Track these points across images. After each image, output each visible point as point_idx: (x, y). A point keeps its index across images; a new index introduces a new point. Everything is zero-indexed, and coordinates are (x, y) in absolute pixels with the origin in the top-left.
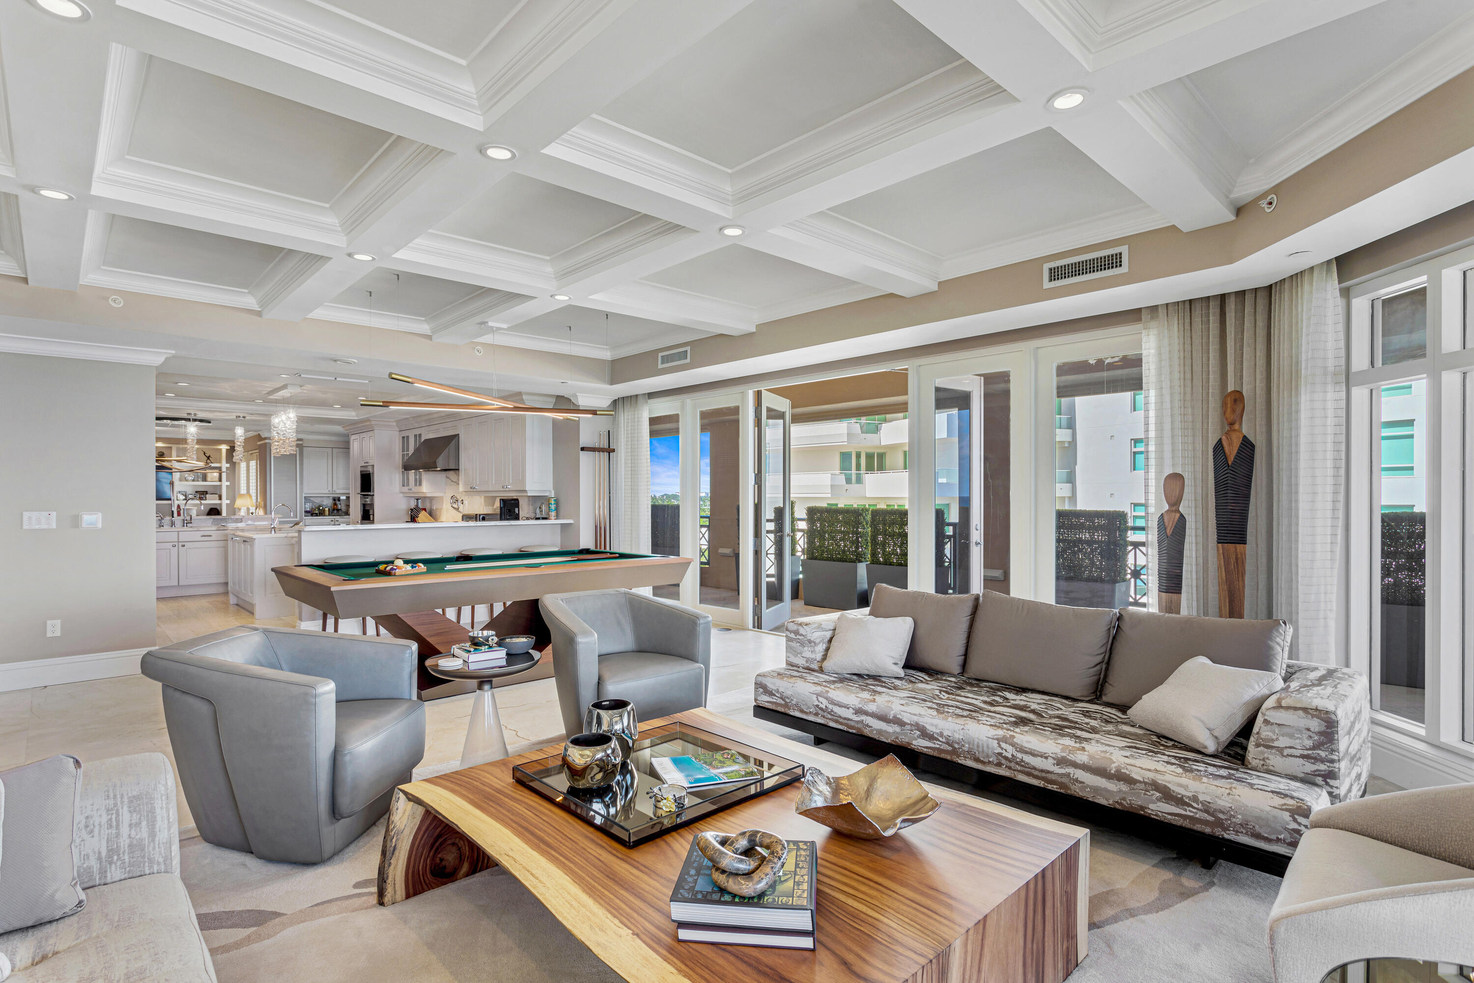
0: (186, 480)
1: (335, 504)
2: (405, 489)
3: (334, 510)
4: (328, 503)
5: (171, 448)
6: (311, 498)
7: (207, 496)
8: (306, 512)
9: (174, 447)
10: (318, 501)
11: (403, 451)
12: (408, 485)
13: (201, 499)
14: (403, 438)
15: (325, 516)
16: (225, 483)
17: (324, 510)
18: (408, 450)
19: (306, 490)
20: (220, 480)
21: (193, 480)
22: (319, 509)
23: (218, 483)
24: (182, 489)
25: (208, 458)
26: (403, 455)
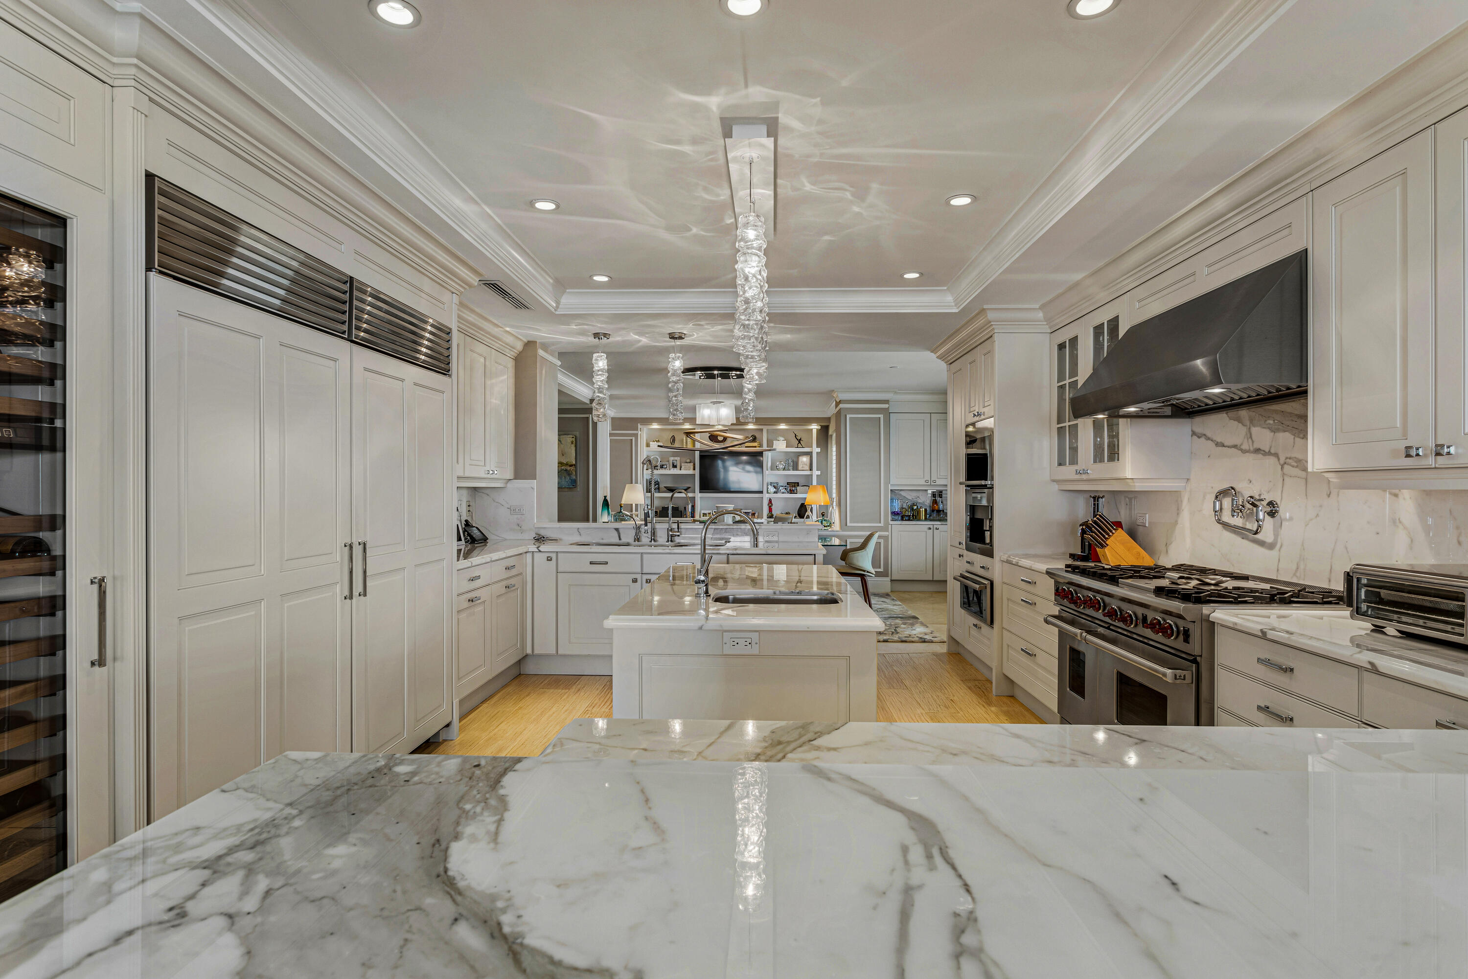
0: (778, 469)
1: (935, 502)
2: (1068, 471)
3: (933, 511)
4: (925, 500)
5: (762, 430)
6: (902, 493)
7: (798, 488)
8: (894, 513)
9: (765, 428)
10: (910, 496)
11: (1061, 377)
12: (1074, 461)
13: (791, 492)
14: (1061, 347)
15: (919, 520)
16: (816, 473)
17: (919, 512)
18: (1074, 372)
19: (893, 481)
20: (811, 469)
21: (784, 469)
22: (912, 509)
23: (808, 473)
24: (773, 480)
25: (799, 441)
26: (1062, 388)
